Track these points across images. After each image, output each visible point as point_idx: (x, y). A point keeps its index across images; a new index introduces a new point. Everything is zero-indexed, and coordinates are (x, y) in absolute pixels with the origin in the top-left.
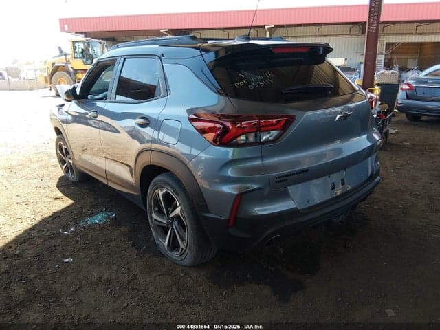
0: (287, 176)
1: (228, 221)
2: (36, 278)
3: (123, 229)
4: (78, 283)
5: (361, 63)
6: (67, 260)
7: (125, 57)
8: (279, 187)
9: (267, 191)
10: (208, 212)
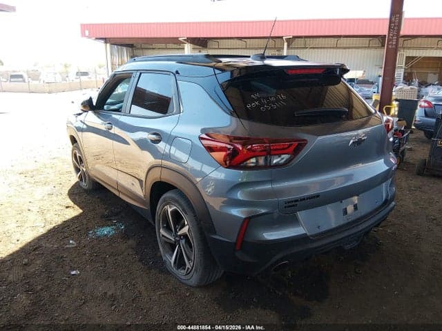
0: (296, 201)
1: (235, 244)
2: (42, 290)
3: (131, 242)
4: (83, 297)
5: (380, 76)
6: (74, 273)
7: (141, 72)
8: (288, 212)
9: (276, 215)
10: (215, 233)
